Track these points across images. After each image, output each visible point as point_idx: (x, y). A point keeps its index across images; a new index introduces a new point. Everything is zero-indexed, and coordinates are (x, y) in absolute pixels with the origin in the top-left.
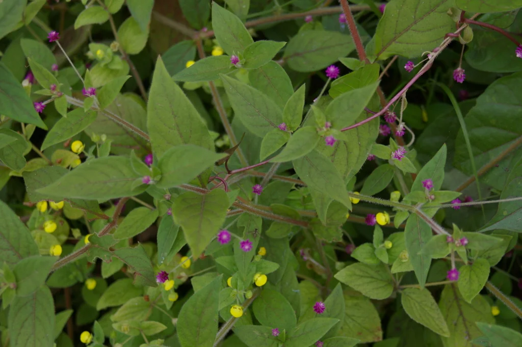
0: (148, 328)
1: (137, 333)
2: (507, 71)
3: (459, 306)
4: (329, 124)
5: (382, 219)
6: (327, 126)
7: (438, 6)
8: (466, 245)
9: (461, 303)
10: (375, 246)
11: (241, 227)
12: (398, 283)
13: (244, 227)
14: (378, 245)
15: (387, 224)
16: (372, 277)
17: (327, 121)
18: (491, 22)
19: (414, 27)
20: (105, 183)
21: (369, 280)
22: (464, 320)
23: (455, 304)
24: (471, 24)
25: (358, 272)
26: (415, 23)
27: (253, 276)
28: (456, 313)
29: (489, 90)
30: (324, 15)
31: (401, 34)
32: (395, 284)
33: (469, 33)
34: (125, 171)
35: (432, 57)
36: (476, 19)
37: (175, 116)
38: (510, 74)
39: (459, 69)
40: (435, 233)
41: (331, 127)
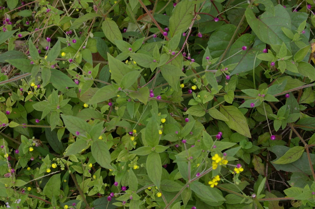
0: (131, 157)
1: (128, 160)
2: (213, 30)
3: (227, 112)
4: (170, 50)
5: (194, 88)
6: (170, 51)
7: (186, 13)
8: (227, 70)
9: (228, 111)
10: (195, 99)
11: (151, 106)
12: (206, 110)
13: (152, 105)
14: (195, 98)
15: (196, 89)
16: (197, 110)
17: (169, 50)
18: (204, 12)
19: (181, 23)
20: (107, 95)
21: (196, 112)
22: (231, 116)
23: (226, 112)
24: (198, 14)
25: (192, 110)
26: (181, 22)
27: (161, 120)
28: (227, 114)
29: (210, 39)
30: (148, 40)
31: (177, 27)
32: (205, 110)
33: (199, 17)
34: (111, 90)
35: (190, 28)
36: (199, 12)
37: (119, 69)
38: (214, 31)
39: (199, 33)
40: (214, 73)
41: (171, 51)
